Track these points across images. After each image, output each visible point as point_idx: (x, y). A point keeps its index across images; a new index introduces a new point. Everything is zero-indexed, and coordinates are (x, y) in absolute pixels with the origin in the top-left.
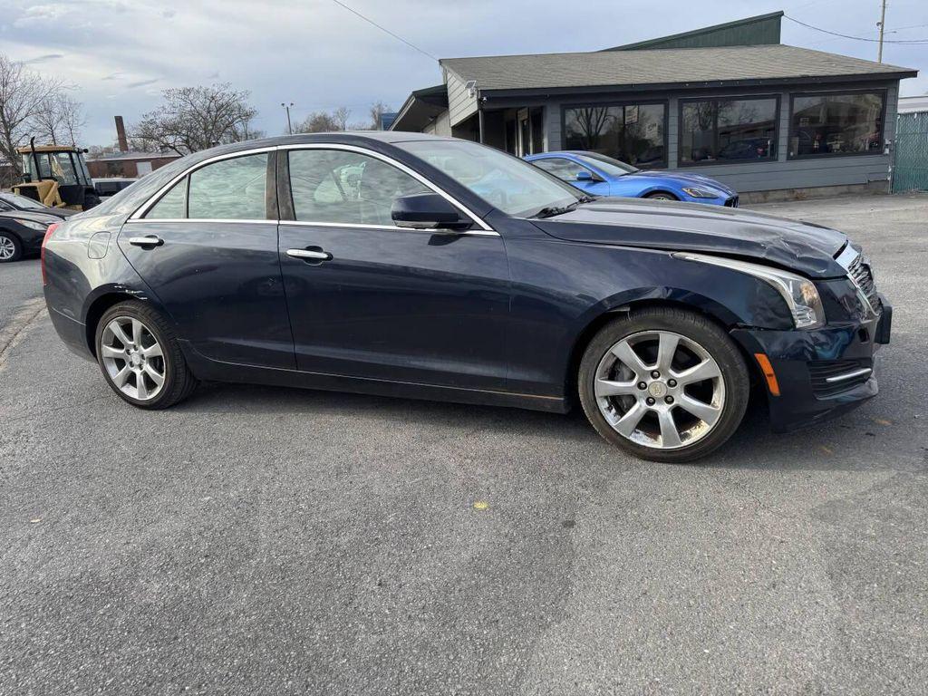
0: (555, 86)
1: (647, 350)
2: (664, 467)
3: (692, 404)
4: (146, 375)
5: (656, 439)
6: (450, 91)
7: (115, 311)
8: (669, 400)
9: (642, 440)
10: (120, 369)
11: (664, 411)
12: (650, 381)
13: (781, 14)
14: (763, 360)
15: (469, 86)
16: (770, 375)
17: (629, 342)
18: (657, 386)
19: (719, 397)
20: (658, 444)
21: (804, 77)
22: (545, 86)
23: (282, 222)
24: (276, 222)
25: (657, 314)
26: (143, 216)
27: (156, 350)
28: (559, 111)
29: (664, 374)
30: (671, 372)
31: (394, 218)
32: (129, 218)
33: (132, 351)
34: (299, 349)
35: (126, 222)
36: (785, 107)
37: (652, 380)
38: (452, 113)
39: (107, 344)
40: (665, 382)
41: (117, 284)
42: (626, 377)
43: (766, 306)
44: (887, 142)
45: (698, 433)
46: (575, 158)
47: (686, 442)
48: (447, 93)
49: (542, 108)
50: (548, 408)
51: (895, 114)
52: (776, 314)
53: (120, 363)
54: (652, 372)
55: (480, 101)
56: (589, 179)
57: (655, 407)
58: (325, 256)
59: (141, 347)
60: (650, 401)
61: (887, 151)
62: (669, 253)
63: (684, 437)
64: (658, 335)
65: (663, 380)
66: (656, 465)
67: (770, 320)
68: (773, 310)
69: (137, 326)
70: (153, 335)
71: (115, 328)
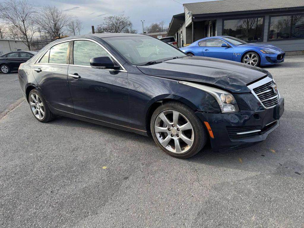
0: (220, 12)
4: (41, 112)
5: (174, 149)
6: (186, 15)
7: (32, 91)
8: (177, 135)
9: (170, 148)
10: (35, 110)
11: (176, 139)
12: (172, 128)
14: (207, 124)
16: (210, 130)
17: (164, 113)
19: (193, 136)
20: (174, 151)
24: (68, 65)
26: (39, 62)
28: (222, 22)
29: (176, 126)
32: (36, 63)
34: (75, 107)
38: (186, 23)
39: (31, 101)
40: (176, 129)
41: (31, 83)
43: (209, 104)
46: (222, 39)
47: (183, 152)
49: (216, 20)
53: (35, 107)
54: (172, 125)
55: (192, 18)
56: (226, 46)
58: (79, 77)
59: (39, 103)
62: (178, 81)
63: (183, 150)
64: (172, 112)
65: (175, 128)
67: (210, 109)
68: (212, 106)
69: (37, 96)
70: (41, 100)
71: (33, 97)
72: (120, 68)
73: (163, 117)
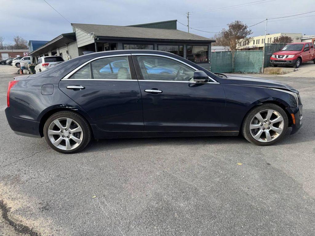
0: (121, 36)
1: (264, 115)
2: (268, 147)
3: (275, 129)
5: (264, 139)
6: (77, 35)
7: (58, 115)
8: (269, 128)
9: (261, 140)
10: (56, 140)
11: (267, 131)
13: (176, 21)
14: (292, 115)
15: (92, 34)
16: (294, 119)
17: (260, 113)
18: (266, 125)
19: (282, 126)
20: (266, 141)
21: (190, 40)
22: (118, 36)
23: (139, 80)
24: (137, 80)
25: (268, 105)
26: (69, 78)
27: (79, 129)
28: (122, 44)
29: (268, 121)
30: (270, 120)
33: (64, 131)
35: (61, 80)
36: (185, 48)
37: (265, 123)
38: (78, 43)
39: (50, 129)
40: (268, 123)
41: (61, 105)
42: (257, 123)
44: (209, 60)
45: (276, 137)
47: (273, 139)
48: (75, 36)
49: (115, 43)
50: (234, 135)
51: (211, 52)
52: (294, 103)
53: (56, 137)
54: (265, 121)
55: (96, 40)
57: (265, 131)
58: (161, 91)
59: (70, 129)
60: (264, 129)
61: (209, 62)
62: (269, 88)
63: (272, 138)
64: (268, 111)
66: (265, 147)
69: (69, 121)
70: (78, 124)
71: (57, 122)
72: (211, 81)
73: (258, 116)
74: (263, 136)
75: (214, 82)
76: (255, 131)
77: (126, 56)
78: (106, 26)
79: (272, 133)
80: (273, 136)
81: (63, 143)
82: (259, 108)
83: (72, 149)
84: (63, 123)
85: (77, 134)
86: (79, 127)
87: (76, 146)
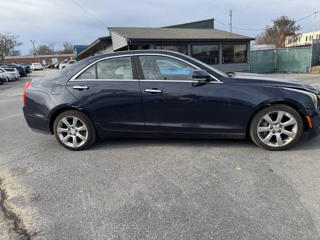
0: (153, 38)
1: (274, 117)
2: (279, 152)
3: (287, 132)
4: (77, 138)
5: (275, 144)
6: (112, 39)
7: (65, 114)
8: (280, 131)
9: (270, 144)
10: (64, 137)
11: (278, 135)
13: (213, 20)
14: (308, 118)
15: (125, 37)
16: (310, 122)
17: (269, 115)
18: (276, 128)
19: (295, 130)
20: (276, 145)
21: (226, 39)
22: (150, 38)
23: (140, 80)
24: (138, 80)
25: (278, 105)
26: (76, 79)
27: (84, 127)
28: (154, 47)
29: (278, 124)
30: (281, 123)
31: (193, 78)
32: (70, 79)
33: (71, 129)
34: (147, 124)
35: (68, 81)
36: (221, 48)
37: (275, 126)
38: (114, 46)
39: (59, 127)
40: (279, 126)
41: (68, 104)
42: (266, 126)
43: (308, 102)
44: (248, 59)
45: (288, 141)
47: (285, 144)
48: (111, 39)
49: (148, 45)
50: (239, 138)
51: (250, 51)
52: (310, 104)
53: (65, 134)
54: (275, 123)
55: (128, 42)
57: (275, 134)
58: (160, 91)
59: (76, 127)
60: (274, 132)
61: (248, 62)
62: (280, 88)
63: (284, 142)
64: (278, 112)
65: (278, 125)
66: (276, 152)
69: (75, 119)
70: (83, 122)
71: (64, 120)
72: (213, 80)
73: (267, 117)
74: (274, 139)
75: (217, 81)
76: (264, 134)
77: (129, 56)
78: (141, 28)
79: (284, 137)
80: (285, 141)
81: (70, 140)
82: (267, 109)
83: (79, 146)
84: (70, 121)
85: (83, 133)
86: (84, 125)
87: (82, 143)
